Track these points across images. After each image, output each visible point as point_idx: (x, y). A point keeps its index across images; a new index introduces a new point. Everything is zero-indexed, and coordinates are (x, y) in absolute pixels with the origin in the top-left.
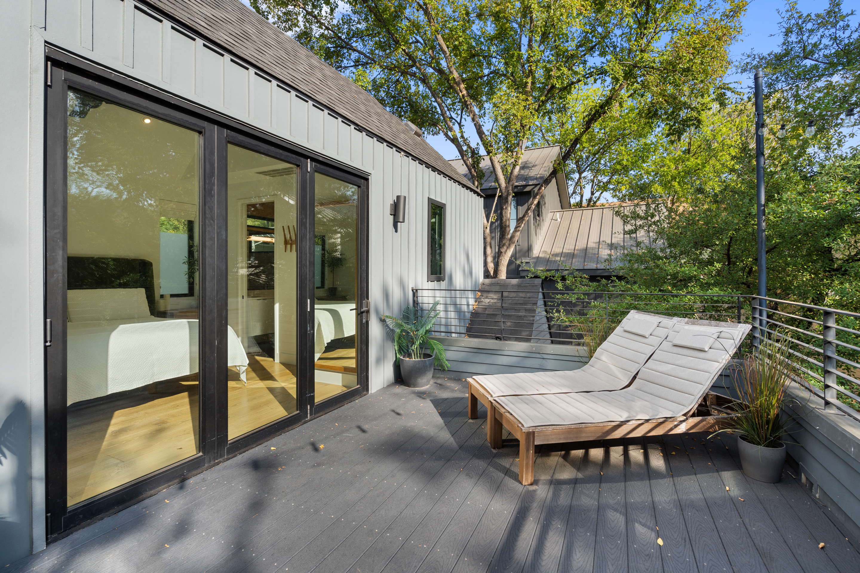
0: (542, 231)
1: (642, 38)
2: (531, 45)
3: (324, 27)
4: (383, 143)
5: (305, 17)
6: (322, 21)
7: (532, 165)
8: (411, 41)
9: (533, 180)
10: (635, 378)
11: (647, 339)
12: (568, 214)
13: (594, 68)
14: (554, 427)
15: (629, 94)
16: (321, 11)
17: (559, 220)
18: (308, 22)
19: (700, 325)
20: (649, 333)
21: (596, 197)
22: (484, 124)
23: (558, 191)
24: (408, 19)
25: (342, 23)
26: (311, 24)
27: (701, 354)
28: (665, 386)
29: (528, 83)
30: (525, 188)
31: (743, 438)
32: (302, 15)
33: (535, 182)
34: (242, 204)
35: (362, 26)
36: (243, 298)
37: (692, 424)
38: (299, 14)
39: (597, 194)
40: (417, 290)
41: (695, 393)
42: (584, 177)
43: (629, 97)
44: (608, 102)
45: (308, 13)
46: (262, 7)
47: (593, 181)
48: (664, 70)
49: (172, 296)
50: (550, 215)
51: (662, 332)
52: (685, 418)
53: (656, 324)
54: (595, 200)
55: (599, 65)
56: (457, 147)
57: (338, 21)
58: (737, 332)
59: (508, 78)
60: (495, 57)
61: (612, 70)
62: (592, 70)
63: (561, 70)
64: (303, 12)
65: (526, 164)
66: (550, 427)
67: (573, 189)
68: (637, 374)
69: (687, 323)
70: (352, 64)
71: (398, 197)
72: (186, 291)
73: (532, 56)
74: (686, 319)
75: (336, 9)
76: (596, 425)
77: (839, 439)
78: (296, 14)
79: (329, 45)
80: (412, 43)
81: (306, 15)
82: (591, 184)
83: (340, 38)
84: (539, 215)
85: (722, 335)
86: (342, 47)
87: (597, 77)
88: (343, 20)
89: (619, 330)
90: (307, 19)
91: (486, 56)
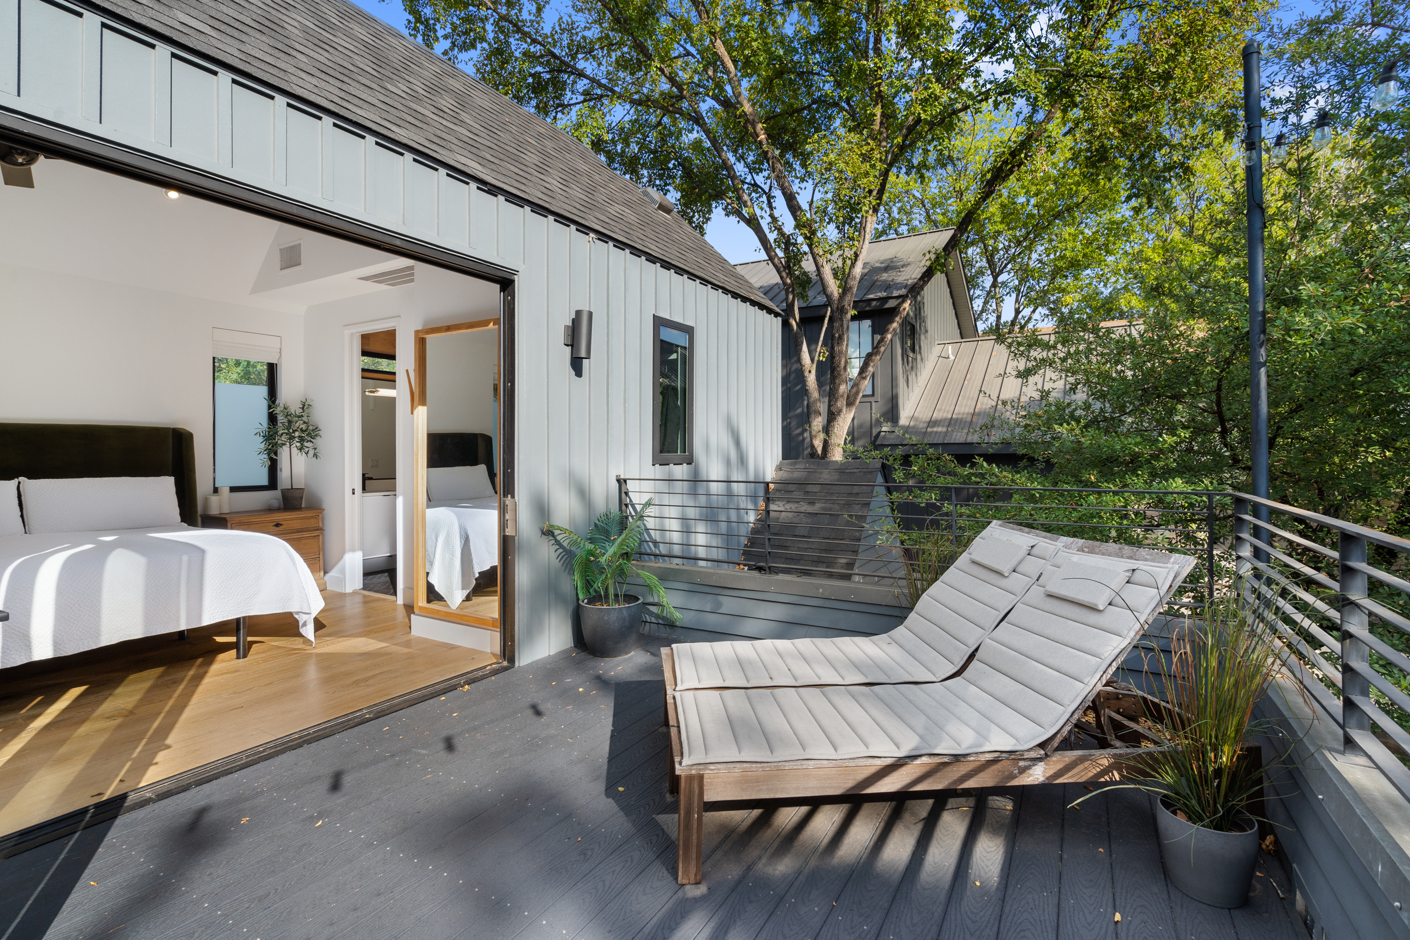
0: (919, 378)
1: (1086, 27)
2: (879, 49)
3: (529, 40)
4: (546, 217)
5: (496, 24)
6: (526, 29)
7: (902, 263)
8: (674, 54)
9: (900, 288)
10: (972, 657)
11: (1007, 580)
12: (967, 347)
13: (991, 82)
14: (745, 765)
15: (1066, 129)
16: (520, 10)
17: (952, 357)
18: (503, 32)
19: (1103, 554)
20: (1010, 566)
21: (1023, 317)
22: (799, 190)
23: (955, 309)
24: (671, 16)
25: (559, 31)
26: (507, 36)
27: (1092, 618)
28: (1019, 679)
29: (875, 115)
30: (886, 302)
31: (1167, 803)
32: (491, 21)
33: (903, 292)
34: (352, 334)
35: (593, 33)
36: (353, 493)
37: (1060, 766)
38: (487, 19)
39: (1026, 312)
40: (625, 481)
41: (1066, 701)
42: (1003, 283)
43: (1065, 135)
44: (1026, 144)
45: (502, 18)
46: (425, 10)
47: (1017, 289)
48: (1121, 78)
49: (233, 489)
50: (937, 350)
51: (1032, 566)
52: (1042, 752)
53: (1025, 548)
54: (1023, 322)
55: (1000, 77)
56: (756, 233)
57: (553, 28)
58: (1164, 571)
59: (842, 109)
60: (818, 74)
61: (1025, 83)
62: (988, 86)
63: (930, 88)
64: (492, 16)
65: (892, 262)
66: (738, 765)
67: (981, 305)
68: (977, 650)
69: (1081, 550)
70: (581, 98)
71: (578, 313)
72: (265, 482)
73: (880, 68)
74: (1080, 542)
75: (547, 6)
76: (839, 763)
77: (1357, 835)
78: (482, 20)
79: (539, 69)
80: (679, 56)
81: (499, 20)
82: (1014, 295)
83: (554, 55)
84: (913, 350)
85: (1137, 576)
86: (560, 71)
87: (999, 99)
88: (560, 25)
89: (963, 560)
90: (500, 28)
91: (803, 73)
